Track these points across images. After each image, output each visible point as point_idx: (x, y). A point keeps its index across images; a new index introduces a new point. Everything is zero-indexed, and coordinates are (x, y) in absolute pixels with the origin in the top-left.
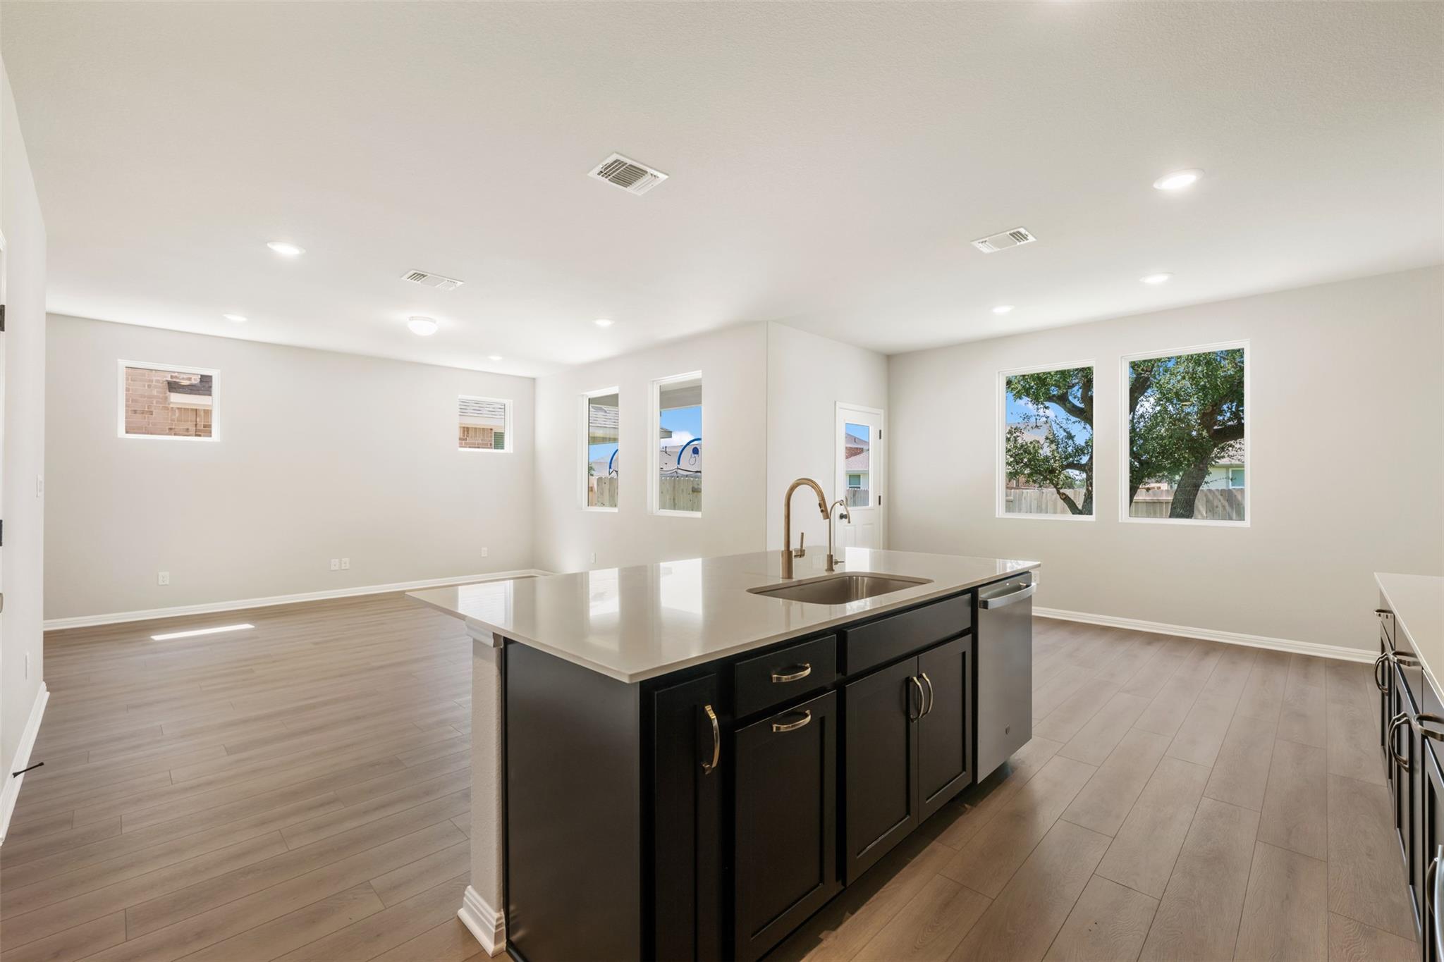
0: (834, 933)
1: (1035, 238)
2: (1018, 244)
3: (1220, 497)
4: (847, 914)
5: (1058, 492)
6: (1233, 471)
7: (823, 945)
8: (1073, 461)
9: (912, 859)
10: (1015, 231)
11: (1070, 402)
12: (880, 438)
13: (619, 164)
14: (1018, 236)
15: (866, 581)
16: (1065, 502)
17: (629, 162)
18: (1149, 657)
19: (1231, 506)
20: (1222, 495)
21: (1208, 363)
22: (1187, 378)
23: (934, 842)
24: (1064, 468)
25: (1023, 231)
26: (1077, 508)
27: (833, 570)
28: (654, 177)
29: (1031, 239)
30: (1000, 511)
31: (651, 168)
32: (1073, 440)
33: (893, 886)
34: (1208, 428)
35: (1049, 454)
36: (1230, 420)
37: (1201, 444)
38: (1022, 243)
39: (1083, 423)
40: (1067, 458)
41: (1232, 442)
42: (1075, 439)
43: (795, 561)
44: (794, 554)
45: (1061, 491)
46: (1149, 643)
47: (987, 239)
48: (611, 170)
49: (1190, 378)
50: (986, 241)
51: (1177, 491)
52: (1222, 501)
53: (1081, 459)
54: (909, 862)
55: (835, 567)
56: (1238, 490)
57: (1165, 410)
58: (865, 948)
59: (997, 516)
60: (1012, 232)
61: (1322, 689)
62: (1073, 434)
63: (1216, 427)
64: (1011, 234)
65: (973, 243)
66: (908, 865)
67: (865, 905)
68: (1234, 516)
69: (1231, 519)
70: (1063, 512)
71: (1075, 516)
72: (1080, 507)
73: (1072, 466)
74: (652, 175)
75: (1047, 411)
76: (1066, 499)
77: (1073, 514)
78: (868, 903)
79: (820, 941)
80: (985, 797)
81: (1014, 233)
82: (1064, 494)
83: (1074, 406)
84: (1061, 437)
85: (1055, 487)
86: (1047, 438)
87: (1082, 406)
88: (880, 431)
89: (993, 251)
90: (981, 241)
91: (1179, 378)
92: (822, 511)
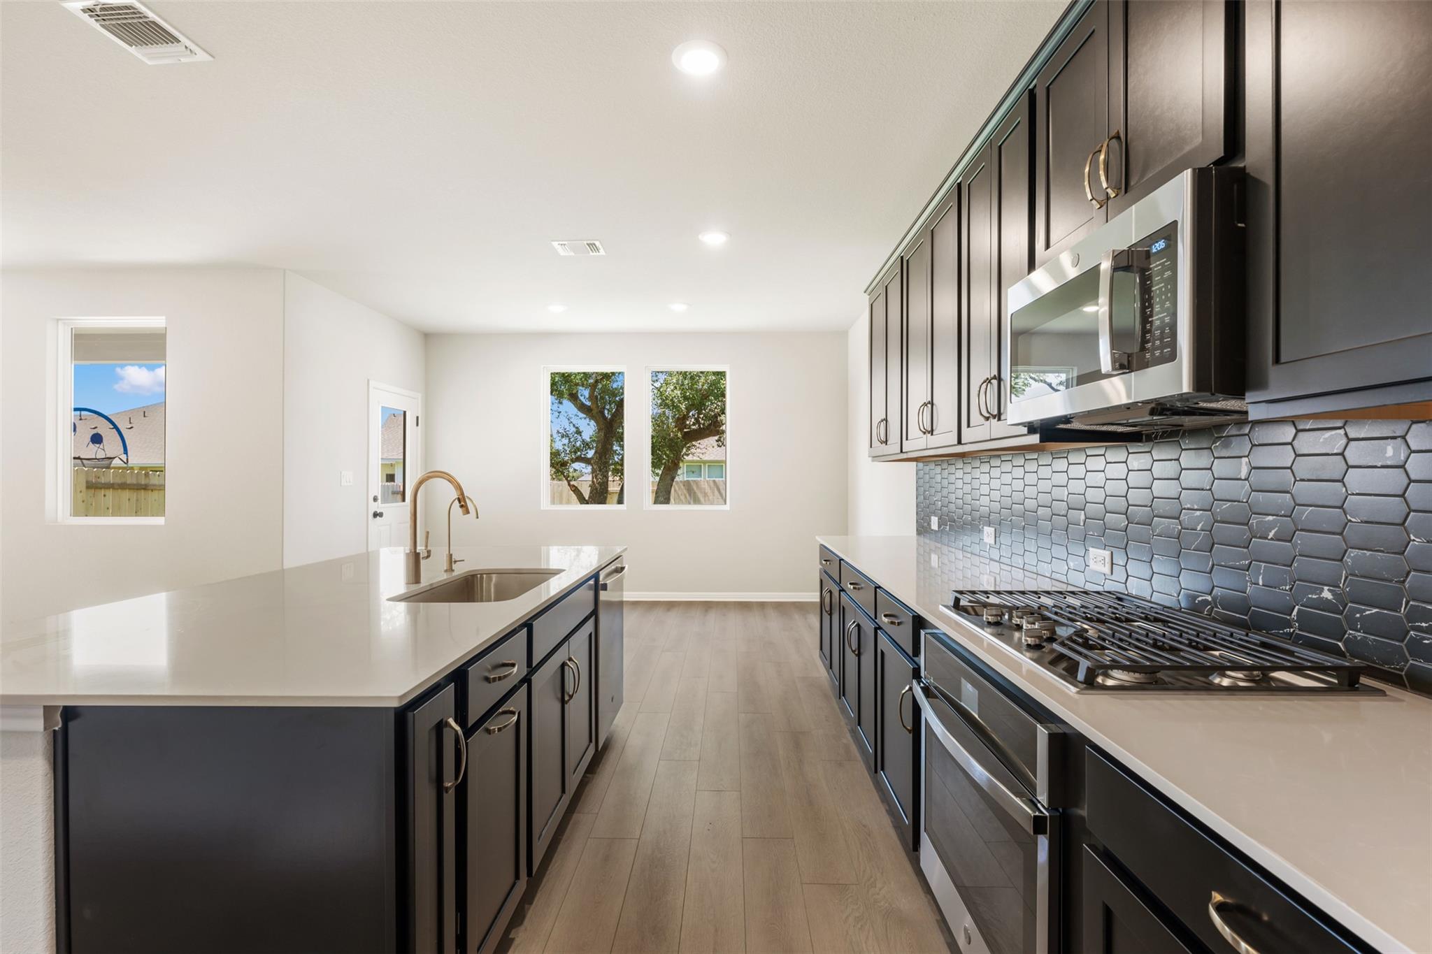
0: (522, 928)
1: (606, 252)
2: (591, 253)
3: (682, 487)
4: (526, 906)
5: (569, 485)
6: (709, 466)
7: (516, 942)
8: (581, 455)
9: (563, 836)
10: (592, 242)
11: (580, 400)
12: (417, 425)
13: (135, 13)
14: (592, 246)
15: (494, 580)
16: (575, 493)
17: (152, 16)
18: (673, 618)
19: (690, 495)
20: (684, 486)
21: (692, 378)
22: (678, 388)
23: (575, 814)
24: (573, 461)
25: (597, 243)
26: (585, 499)
27: (453, 571)
28: (189, 52)
29: (602, 252)
30: (545, 504)
31: (188, 38)
32: (581, 436)
33: (556, 866)
34: (681, 430)
35: (561, 448)
36: (694, 424)
37: (676, 443)
38: (595, 254)
39: (588, 419)
40: (575, 452)
41: (694, 443)
42: (583, 434)
43: (423, 562)
44: (421, 556)
45: (572, 483)
46: (668, 610)
47: (566, 243)
48: (113, 15)
49: (680, 388)
50: (564, 245)
51: (659, 482)
52: (684, 491)
53: (587, 453)
54: (561, 839)
55: (454, 566)
56: (695, 481)
57: (664, 413)
58: (556, 925)
59: (542, 508)
60: (589, 242)
61: (775, 624)
62: (581, 430)
63: (685, 430)
64: (587, 244)
65: (553, 243)
66: (562, 841)
67: (539, 891)
68: (692, 503)
69: (690, 503)
70: (568, 502)
71: (583, 505)
72: (587, 498)
73: (579, 459)
74: (186, 47)
75: (560, 406)
76: (576, 490)
77: (581, 504)
78: (540, 889)
79: (513, 940)
80: (600, 763)
81: (591, 244)
82: (574, 486)
83: (583, 404)
84: (571, 431)
85: (567, 479)
86: (558, 432)
87: (588, 403)
88: (417, 418)
89: (567, 254)
90: (561, 243)
91: (672, 387)
92: (462, 506)
